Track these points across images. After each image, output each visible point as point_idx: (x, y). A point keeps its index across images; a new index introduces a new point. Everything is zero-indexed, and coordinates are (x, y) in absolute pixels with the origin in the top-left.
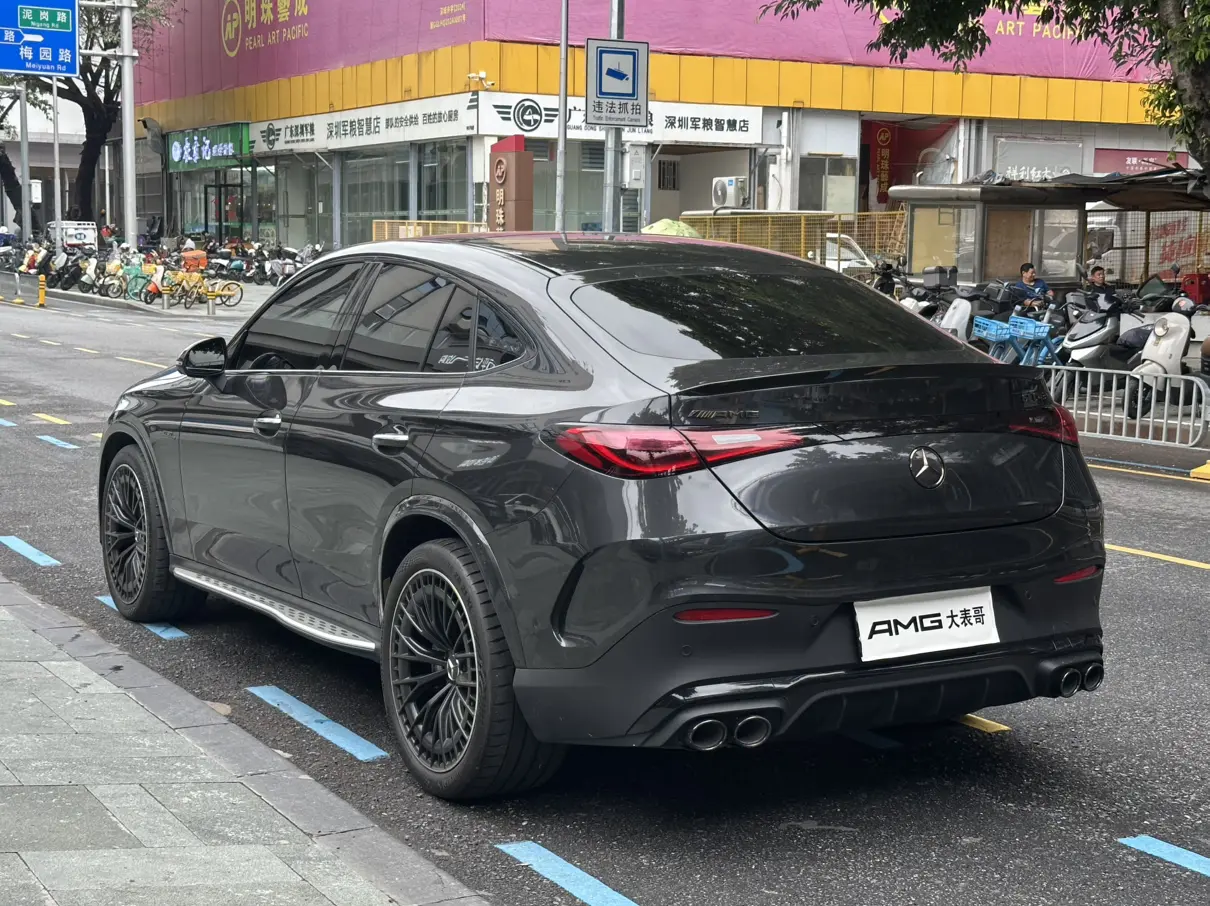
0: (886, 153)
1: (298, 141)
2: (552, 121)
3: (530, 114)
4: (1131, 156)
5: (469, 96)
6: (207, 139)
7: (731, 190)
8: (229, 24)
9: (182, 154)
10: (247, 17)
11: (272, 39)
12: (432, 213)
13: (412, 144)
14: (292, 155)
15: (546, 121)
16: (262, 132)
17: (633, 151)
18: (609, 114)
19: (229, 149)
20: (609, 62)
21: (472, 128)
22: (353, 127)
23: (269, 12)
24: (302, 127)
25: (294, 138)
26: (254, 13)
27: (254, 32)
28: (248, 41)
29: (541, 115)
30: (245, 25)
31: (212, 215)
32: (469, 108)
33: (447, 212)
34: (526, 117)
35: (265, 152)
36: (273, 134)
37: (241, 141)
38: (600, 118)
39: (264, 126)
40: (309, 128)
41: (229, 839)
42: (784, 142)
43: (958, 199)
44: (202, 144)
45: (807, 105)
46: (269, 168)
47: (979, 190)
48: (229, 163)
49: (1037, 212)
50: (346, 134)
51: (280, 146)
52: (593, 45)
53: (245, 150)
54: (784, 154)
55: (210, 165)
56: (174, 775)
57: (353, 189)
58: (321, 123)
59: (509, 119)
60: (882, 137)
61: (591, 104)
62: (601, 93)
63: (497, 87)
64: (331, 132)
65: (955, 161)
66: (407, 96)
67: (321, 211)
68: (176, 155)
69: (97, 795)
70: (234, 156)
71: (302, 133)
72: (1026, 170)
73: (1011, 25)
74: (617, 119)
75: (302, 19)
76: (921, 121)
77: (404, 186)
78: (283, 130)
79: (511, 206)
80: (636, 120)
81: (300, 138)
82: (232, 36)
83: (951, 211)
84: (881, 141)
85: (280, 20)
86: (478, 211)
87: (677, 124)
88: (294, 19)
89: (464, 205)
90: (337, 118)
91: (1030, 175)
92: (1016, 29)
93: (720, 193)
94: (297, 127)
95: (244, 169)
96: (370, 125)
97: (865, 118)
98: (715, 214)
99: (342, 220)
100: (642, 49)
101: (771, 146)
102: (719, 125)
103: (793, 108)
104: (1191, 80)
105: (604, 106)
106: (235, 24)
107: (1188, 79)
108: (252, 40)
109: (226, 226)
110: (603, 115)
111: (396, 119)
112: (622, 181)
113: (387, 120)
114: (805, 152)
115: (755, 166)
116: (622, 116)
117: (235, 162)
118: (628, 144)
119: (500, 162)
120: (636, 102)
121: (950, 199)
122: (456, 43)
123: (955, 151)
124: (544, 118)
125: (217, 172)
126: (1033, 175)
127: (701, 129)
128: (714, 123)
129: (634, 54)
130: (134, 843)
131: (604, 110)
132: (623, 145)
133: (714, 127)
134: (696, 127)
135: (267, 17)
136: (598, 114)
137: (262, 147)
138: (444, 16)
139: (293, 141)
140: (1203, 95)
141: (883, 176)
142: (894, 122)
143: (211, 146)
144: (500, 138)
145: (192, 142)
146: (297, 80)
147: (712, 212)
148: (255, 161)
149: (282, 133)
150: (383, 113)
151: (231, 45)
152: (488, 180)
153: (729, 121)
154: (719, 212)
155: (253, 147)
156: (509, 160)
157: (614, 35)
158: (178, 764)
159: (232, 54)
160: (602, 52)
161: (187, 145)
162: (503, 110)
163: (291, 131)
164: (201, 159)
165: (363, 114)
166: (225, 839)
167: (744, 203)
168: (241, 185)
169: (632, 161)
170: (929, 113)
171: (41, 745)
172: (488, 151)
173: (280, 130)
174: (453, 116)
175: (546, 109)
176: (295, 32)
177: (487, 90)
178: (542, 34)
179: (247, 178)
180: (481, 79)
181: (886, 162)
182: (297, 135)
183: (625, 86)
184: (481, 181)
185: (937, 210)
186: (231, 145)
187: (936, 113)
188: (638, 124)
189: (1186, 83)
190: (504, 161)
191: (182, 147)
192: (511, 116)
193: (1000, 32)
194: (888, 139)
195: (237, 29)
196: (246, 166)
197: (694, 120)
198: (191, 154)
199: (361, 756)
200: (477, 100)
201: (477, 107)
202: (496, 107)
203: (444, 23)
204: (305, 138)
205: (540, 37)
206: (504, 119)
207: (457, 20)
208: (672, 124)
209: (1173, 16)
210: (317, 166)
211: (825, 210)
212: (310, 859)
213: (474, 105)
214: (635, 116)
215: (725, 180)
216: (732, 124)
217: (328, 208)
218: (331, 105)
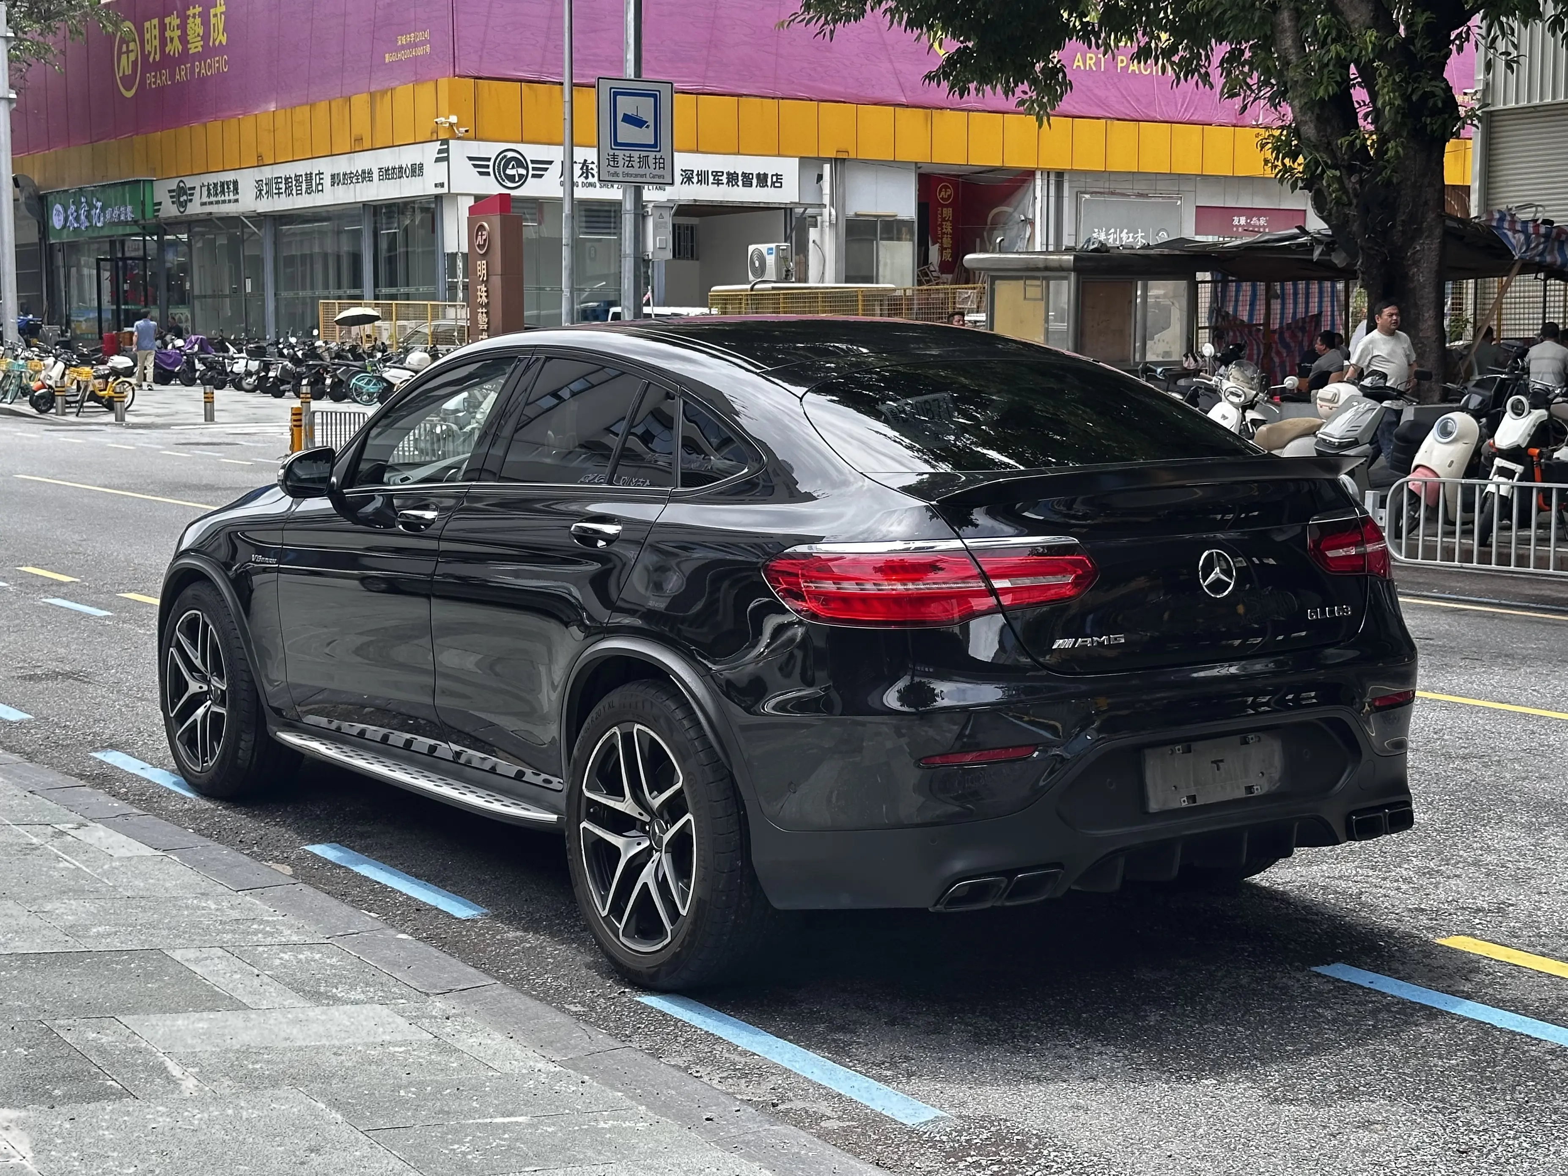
0: (948, 212)
1: (217, 202)
2: (541, 176)
3: (513, 167)
4: (1239, 216)
5: (437, 146)
6: (98, 200)
7: (771, 260)
8: (124, 57)
9: (66, 219)
10: (148, 48)
11: (181, 75)
12: (393, 290)
13: (365, 204)
14: (211, 220)
15: (534, 176)
16: (170, 191)
17: (657, 213)
18: (627, 170)
19: (128, 213)
20: (626, 105)
21: (442, 185)
22: (290, 185)
23: (176, 41)
24: (222, 184)
25: (213, 199)
26: (156, 42)
27: (157, 67)
28: (150, 77)
29: (527, 169)
30: (145, 57)
31: (106, 297)
32: (438, 160)
33: (412, 290)
34: (509, 172)
35: (176, 217)
36: (185, 194)
37: (143, 203)
38: (616, 174)
39: (173, 184)
40: (231, 187)
41: (339, 999)
42: (826, 200)
43: (1047, 269)
44: (92, 206)
45: (852, 155)
46: (180, 236)
47: (1072, 258)
48: (128, 230)
49: (1139, 283)
50: (279, 194)
51: (195, 208)
52: (605, 86)
53: (149, 214)
54: (828, 213)
55: (102, 233)
56: (255, 938)
57: (290, 261)
58: (247, 179)
59: (488, 174)
60: (943, 193)
61: (604, 156)
62: (616, 144)
63: (472, 133)
64: (261, 191)
65: (1032, 223)
66: (358, 146)
67: (249, 289)
68: (57, 222)
69: (178, 959)
70: (135, 222)
71: (223, 192)
72: (1115, 232)
73: (1091, 58)
74: (636, 176)
75: (220, 50)
76: (991, 175)
77: (356, 259)
78: (198, 189)
79: (497, 281)
80: (659, 177)
81: (220, 198)
82: (129, 72)
83: (1038, 283)
84: (942, 199)
85: (191, 52)
86: (453, 287)
87: (695, 180)
88: (209, 51)
89: (433, 281)
90: (267, 173)
91: (1121, 239)
92: (1098, 63)
93: (757, 264)
94: (215, 185)
95: (148, 238)
96: (311, 183)
97: (922, 171)
98: (752, 289)
99: (277, 301)
100: (665, 90)
101: (811, 205)
102: (747, 180)
103: (836, 159)
104: (1316, 127)
105: (620, 159)
106: (132, 57)
107: (1312, 126)
108: (155, 77)
109: (125, 310)
110: (620, 170)
111: (345, 175)
112: (644, 251)
113: (333, 176)
114: (850, 212)
115: (791, 230)
116: (642, 171)
117: (136, 230)
118: (651, 205)
119: (482, 227)
120: (658, 155)
121: (1037, 269)
122: (418, 81)
123: (1031, 209)
124: (531, 172)
125: (112, 243)
126: (1124, 239)
127: (725, 186)
128: (740, 178)
129: (655, 96)
130: (238, 1006)
131: (621, 163)
132: (644, 207)
133: (740, 183)
134: (718, 183)
135: (174, 47)
136: (612, 170)
137: (170, 210)
138: (403, 47)
139: (211, 203)
140: (1329, 144)
141: (944, 240)
142: (959, 176)
143: (103, 209)
144: (478, 198)
145: (78, 204)
146: (215, 127)
147: (749, 287)
148: (162, 227)
149: (197, 192)
150: (327, 167)
151: (128, 82)
152: (465, 250)
153: (759, 175)
154: (757, 287)
155: (158, 210)
156: (492, 224)
157: (630, 72)
158: (255, 926)
159: (129, 94)
160: (616, 94)
161: (73, 208)
162: (479, 163)
163: (209, 190)
164: (91, 226)
165: (301, 168)
166: (336, 1000)
167: (787, 275)
168: (144, 259)
169: (656, 227)
170: (998, 164)
171: (92, 909)
172: (465, 214)
173: (194, 188)
174: (417, 170)
175: (533, 162)
176: (210, 66)
177: (459, 138)
178: (526, 68)
179: (152, 248)
180: (451, 125)
181: (949, 224)
182: (216, 195)
183: (645, 136)
184: (455, 250)
185: (1022, 282)
186: (129, 208)
187: (1008, 164)
188: (661, 181)
189: (1309, 131)
190: (486, 225)
191: (66, 211)
192: (491, 170)
193: (1078, 67)
194: (949, 196)
195: (135, 63)
196: (151, 235)
197: (716, 174)
198: (77, 219)
199: (458, 914)
200: (447, 151)
201: (447, 159)
202: (470, 159)
203: (403, 55)
204: (227, 198)
205: (524, 71)
206: (481, 173)
207: (420, 51)
208: (689, 180)
209: (1292, 51)
210: (243, 233)
211: (877, 283)
212: (436, 1017)
213: (443, 157)
214: (658, 172)
215: (763, 247)
216: (762, 179)
217: (259, 286)
218: (260, 157)
